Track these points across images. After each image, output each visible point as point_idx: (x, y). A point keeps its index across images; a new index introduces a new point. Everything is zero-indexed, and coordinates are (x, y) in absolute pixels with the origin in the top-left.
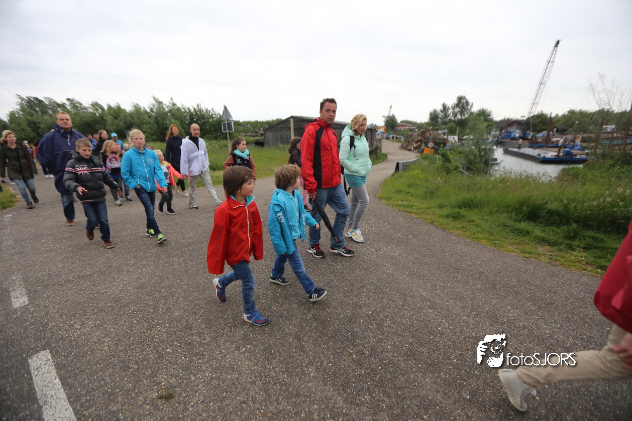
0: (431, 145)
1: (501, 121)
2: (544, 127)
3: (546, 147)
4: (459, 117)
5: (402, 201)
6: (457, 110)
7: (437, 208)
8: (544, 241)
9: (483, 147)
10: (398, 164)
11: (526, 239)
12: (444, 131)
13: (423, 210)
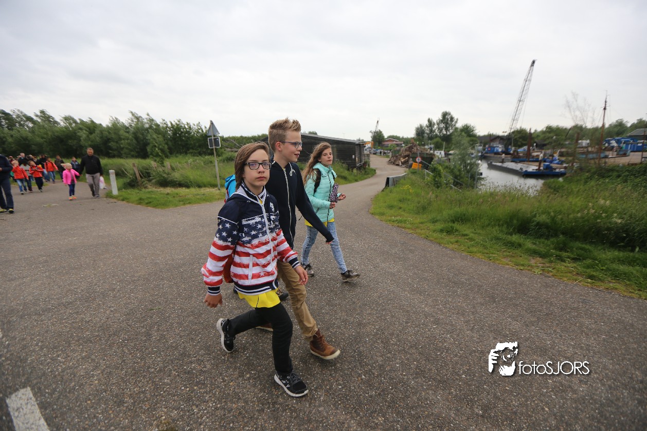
0: (419, 159)
1: (484, 137)
2: (524, 142)
3: (527, 161)
4: (445, 133)
5: (395, 216)
6: (442, 125)
7: (430, 222)
8: (534, 253)
9: (469, 162)
10: (388, 179)
11: (518, 252)
12: (430, 146)
13: (416, 225)
